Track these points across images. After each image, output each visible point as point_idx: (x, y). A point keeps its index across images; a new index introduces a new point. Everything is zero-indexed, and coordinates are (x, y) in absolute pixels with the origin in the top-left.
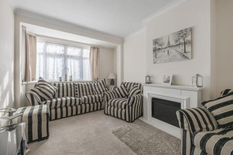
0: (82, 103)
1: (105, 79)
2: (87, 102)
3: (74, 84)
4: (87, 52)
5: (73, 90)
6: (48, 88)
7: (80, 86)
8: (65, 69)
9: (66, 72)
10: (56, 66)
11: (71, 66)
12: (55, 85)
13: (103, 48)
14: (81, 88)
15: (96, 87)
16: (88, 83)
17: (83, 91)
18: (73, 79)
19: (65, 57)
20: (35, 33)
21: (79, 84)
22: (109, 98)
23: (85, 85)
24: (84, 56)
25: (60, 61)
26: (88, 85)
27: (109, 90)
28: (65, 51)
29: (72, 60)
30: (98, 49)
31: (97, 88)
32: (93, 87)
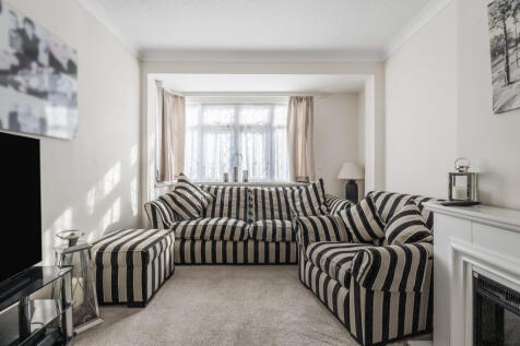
0: (249, 237)
1: (321, 181)
2: (259, 237)
3: (246, 190)
4: (282, 114)
5: (242, 203)
6: (189, 195)
7: (259, 194)
8: (236, 155)
9: (238, 163)
10: (218, 150)
11: (247, 149)
12: (209, 189)
13: (325, 94)
14: (260, 200)
15: (297, 199)
16: (280, 189)
17: (264, 208)
18: (251, 178)
19: (236, 129)
20: (181, 90)
21: (256, 190)
22: (312, 236)
23: (270, 193)
24: (275, 124)
25: (225, 140)
26: (278, 193)
27: (329, 211)
28: (236, 117)
29: (249, 135)
30: (309, 100)
31: (298, 204)
32: (290, 200)
